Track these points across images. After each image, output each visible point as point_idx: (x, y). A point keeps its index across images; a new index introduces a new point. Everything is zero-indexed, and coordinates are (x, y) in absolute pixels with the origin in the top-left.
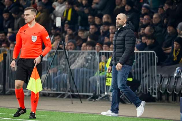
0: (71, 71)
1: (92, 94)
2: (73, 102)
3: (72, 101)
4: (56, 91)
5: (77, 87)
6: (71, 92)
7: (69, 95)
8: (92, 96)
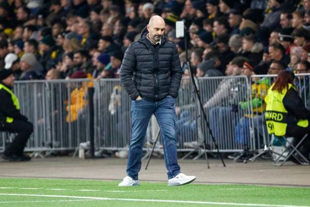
2: (210, 165)
3: (208, 163)
4: (180, 148)
5: (216, 139)
6: (206, 148)
7: (202, 153)
8: (241, 155)
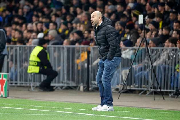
0: (154, 68)
1: (174, 91)
2: (156, 98)
3: (154, 97)
4: (139, 88)
5: (160, 83)
6: (154, 89)
7: (151, 91)
8: (174, 93)
